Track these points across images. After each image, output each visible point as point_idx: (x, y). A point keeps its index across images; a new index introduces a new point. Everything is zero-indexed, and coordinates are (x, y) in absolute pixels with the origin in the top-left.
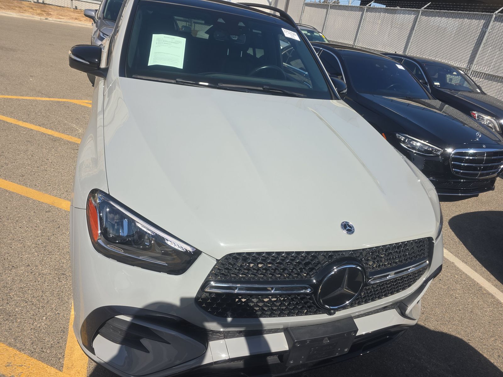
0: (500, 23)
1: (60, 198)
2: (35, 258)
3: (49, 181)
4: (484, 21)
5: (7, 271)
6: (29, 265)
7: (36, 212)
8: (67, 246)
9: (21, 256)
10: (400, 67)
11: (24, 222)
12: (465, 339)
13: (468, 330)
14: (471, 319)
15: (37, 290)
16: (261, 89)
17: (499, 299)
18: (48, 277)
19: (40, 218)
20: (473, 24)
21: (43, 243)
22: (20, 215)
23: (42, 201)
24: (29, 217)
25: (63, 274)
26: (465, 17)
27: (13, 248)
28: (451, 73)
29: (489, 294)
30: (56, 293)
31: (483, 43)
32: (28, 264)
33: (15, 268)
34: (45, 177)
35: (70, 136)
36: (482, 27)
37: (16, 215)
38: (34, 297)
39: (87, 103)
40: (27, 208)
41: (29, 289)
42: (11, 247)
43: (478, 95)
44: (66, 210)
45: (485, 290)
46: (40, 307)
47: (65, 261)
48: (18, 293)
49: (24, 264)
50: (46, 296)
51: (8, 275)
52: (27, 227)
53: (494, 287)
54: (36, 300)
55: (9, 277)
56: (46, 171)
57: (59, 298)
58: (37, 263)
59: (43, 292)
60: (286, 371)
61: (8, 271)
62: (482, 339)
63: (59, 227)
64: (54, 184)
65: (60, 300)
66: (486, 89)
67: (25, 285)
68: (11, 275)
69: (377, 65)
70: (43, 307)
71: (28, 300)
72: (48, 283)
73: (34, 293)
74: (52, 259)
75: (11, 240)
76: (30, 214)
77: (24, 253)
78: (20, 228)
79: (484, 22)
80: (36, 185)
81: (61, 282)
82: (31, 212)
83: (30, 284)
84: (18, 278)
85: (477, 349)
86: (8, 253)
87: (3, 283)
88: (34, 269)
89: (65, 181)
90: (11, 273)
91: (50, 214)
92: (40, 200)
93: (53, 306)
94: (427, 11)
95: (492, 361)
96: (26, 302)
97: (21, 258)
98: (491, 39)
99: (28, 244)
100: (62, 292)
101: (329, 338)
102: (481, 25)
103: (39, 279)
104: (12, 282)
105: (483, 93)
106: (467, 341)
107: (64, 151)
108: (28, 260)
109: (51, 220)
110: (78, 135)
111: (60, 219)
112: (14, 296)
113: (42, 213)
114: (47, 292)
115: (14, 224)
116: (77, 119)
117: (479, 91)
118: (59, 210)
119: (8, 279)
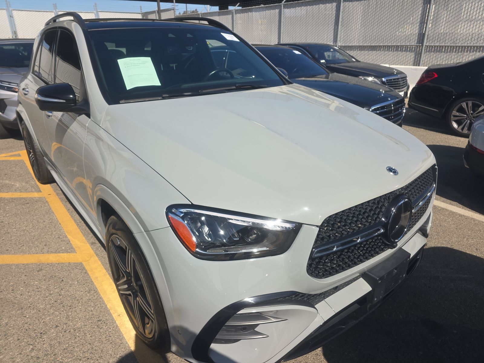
0: (348, 3)
1: (43, 253)
2: (59, 318)
3: (19, 242)
4: (336, 3)
5: (37, 340)
6: (57, 326)
7: (28, 274)
8: (84, 295)
9: (43, 321)
10: (297, 52)
11: (22, 288)
12: (449, 246)
13: (447, 239)
14: (443, 230)
15: (83, 345)
16: (234, 87)
17: (451, 210)
18: (86, 329)
19: (36, 279)
20: (327, 7)
21: (56, 300)
22: (11, 284)
23: (25, 262)
24: (23, 282)
25: (99, 320)
26: (320, 3)
27: (27, 316)
28: (329, 50)
29: (443, 209)
30: (104, 340)
31: (340, 22)
32: (55, 325)
33: (44, 334)
34: (12, 239)
35: (10, 193)
36: (335, 9)
37: (8, 285)
38: (84, 352)
39: (5, 157)
40: (14, 274)
41: (74, 347)
42: (25, 317)
43: (355, 63)
44: (57, 263)
45: (439, 207)
46: (98, 359)
47: (92, 309)
48: (65, 355)
49: (51, 326)
50: (96, 346)
51: (42, 343)
52: (29, 292)
53: (443, 203)
54: (89, 354)
55: (44, 345)
56: (9, 233)
57: (111, 343)
58: (64, 320)
59: (90, 344)
60: (368, 311)
61: (39, 339)
62: (459, 242)
63: (63, 280)
64: (27, 243)
65: (113, 344)
66: (358, 58)
67: (67, 345)
68: (44, 342)
69: (280, 55)
70: (101, 357)
71: (80, 358)
72: (89, 334)
73: (82, 349)
74: (77, 312)
75: (19, 310)
76: (23, 279)
77: (43, 317)
78: (21, 295)
79: (336, 5)
80: (7, 250)
81: (102, 328)
82: (22, 276)
83: (72, 342)
84: (54, 342)
85: (460, 250)
86: (26, 323)
87: (42, 352)
88: (65, 327)
89: (36, 237)
90: (43, 340)
91: (44, 272)
92: (23, 263)
93: (110, 352)
94: (287, 4)
95: (475, 254)
96: (80, 360)
97: (44, 322)
98: (345, 17)
99: (41, 307)
100: (110, 336)
101: (396, 269)
102: (334, 7)
103: (77, 334)
104: (51, 347)
105: (357, 61)
106: (451, 247)
107: (14, 209)
108: (53, 321)
109: (49, 277)
110: (17, 190)
111: (59, 273)
112: (63, 360)
113: (35, 274)
114: (95, 342)
115: (12, 293)
116: (6, 174)
117: (354, 60)
118: (50, 264)
119: (45, 346)
